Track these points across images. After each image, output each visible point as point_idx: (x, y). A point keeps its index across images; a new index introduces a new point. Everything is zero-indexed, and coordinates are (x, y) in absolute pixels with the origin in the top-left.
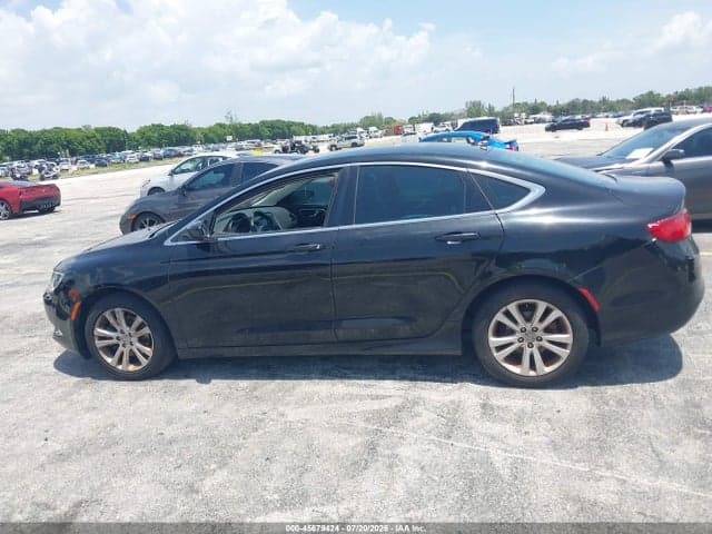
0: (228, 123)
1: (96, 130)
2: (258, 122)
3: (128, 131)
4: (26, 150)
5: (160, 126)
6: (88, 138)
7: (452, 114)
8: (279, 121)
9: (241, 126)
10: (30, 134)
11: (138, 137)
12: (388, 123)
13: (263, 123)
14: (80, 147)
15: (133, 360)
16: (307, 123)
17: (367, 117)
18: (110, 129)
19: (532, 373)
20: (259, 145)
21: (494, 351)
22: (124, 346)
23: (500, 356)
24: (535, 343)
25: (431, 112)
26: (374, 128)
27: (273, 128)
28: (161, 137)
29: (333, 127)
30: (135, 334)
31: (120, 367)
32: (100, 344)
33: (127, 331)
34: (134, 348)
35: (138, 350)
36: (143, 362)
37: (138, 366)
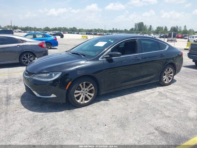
15: (86, 99)
22: (86, 93)
30: (88, 90)
31: (82, 103)
32: (76, 96)
33: (85, 89)
34: (87, 95)
35: (88, 95)
36: (90, 99)
37: (87, 100)
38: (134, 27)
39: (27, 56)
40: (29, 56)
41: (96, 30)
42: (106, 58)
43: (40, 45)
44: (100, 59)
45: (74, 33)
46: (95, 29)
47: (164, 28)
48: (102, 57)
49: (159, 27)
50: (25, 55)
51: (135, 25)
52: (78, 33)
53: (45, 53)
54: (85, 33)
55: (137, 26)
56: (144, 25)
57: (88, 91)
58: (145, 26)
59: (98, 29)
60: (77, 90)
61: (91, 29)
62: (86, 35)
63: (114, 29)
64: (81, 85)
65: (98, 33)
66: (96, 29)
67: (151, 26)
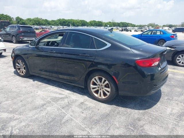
0: (112, 22)
1: (80, 21)
2: (120, 22)
3: (87, 22)
4: (64, 24)
5: (95, 21)
6: (78, 22)
7: (177, 25)
8: (125, 22)
9: (115, 23)
10: (66, 20)
11: (89, 23)
12: (156, 26)
13: (121, 23)
14: (76, 24)
16: (133, 24)
17: (150, 24)
18: (83, 21)
19: (100, 97)
20: (118, 28)
21: (92, 89)
23: (93, 91)
24: (102, 89)
25: (170, 24)
26: (151, 27)
27: (123, 24)
28: (95, 24)
29: (140, 25)
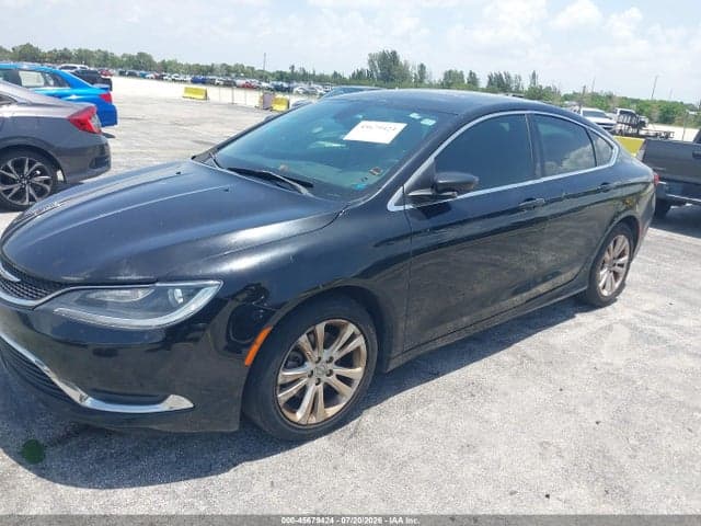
15: (331, 397)
22: (330, 373)
30: (337, 356)
31: (313, 420)
32: (283, 396)
33: (325, 355)
34: (333, 380)
35: (339, 377)
36: (347, 393)
37: (337, 404)
38: (367, 67)
39: (19, 166)
40: (30, 165)
41: (228, 70)
42: (416, 199)
43: (79, 121)
44: (392, 206)
45: (143, 76)
46: (224, 65)
47: (466, 76)
48: (398, 194)
49: (450, 72)
50: (9, 164)
51: (371, 62)
52: (160, 78)
53: (97, 155)
54: (189, 78)
55: (376, 63)
56: (402, 60)
57: (335, 360)
58: (406, 67)
59: (236, 65)
60: (287, 368)
61: (210, 64)
62: (204, 87)
63: (297, 69)
64: (303, 340)
65: (240, 82)
66: (229, 64)
67: (422, 66)
